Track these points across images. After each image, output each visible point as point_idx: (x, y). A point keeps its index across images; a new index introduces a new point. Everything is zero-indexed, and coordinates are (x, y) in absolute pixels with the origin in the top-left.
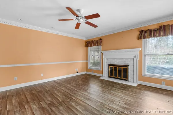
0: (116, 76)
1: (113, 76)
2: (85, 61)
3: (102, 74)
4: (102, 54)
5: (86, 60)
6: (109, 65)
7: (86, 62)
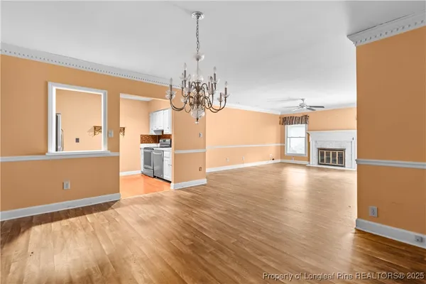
0: (329, 162)
1: (325, 163)
2: (279, 145)
3: (309, 160)
4: (309, 135)
5: (281, 143)
6: (319, 149)
7: (281, 146)
